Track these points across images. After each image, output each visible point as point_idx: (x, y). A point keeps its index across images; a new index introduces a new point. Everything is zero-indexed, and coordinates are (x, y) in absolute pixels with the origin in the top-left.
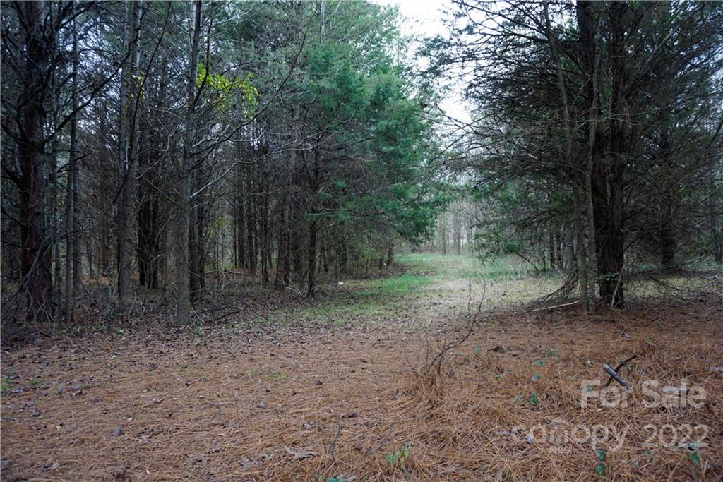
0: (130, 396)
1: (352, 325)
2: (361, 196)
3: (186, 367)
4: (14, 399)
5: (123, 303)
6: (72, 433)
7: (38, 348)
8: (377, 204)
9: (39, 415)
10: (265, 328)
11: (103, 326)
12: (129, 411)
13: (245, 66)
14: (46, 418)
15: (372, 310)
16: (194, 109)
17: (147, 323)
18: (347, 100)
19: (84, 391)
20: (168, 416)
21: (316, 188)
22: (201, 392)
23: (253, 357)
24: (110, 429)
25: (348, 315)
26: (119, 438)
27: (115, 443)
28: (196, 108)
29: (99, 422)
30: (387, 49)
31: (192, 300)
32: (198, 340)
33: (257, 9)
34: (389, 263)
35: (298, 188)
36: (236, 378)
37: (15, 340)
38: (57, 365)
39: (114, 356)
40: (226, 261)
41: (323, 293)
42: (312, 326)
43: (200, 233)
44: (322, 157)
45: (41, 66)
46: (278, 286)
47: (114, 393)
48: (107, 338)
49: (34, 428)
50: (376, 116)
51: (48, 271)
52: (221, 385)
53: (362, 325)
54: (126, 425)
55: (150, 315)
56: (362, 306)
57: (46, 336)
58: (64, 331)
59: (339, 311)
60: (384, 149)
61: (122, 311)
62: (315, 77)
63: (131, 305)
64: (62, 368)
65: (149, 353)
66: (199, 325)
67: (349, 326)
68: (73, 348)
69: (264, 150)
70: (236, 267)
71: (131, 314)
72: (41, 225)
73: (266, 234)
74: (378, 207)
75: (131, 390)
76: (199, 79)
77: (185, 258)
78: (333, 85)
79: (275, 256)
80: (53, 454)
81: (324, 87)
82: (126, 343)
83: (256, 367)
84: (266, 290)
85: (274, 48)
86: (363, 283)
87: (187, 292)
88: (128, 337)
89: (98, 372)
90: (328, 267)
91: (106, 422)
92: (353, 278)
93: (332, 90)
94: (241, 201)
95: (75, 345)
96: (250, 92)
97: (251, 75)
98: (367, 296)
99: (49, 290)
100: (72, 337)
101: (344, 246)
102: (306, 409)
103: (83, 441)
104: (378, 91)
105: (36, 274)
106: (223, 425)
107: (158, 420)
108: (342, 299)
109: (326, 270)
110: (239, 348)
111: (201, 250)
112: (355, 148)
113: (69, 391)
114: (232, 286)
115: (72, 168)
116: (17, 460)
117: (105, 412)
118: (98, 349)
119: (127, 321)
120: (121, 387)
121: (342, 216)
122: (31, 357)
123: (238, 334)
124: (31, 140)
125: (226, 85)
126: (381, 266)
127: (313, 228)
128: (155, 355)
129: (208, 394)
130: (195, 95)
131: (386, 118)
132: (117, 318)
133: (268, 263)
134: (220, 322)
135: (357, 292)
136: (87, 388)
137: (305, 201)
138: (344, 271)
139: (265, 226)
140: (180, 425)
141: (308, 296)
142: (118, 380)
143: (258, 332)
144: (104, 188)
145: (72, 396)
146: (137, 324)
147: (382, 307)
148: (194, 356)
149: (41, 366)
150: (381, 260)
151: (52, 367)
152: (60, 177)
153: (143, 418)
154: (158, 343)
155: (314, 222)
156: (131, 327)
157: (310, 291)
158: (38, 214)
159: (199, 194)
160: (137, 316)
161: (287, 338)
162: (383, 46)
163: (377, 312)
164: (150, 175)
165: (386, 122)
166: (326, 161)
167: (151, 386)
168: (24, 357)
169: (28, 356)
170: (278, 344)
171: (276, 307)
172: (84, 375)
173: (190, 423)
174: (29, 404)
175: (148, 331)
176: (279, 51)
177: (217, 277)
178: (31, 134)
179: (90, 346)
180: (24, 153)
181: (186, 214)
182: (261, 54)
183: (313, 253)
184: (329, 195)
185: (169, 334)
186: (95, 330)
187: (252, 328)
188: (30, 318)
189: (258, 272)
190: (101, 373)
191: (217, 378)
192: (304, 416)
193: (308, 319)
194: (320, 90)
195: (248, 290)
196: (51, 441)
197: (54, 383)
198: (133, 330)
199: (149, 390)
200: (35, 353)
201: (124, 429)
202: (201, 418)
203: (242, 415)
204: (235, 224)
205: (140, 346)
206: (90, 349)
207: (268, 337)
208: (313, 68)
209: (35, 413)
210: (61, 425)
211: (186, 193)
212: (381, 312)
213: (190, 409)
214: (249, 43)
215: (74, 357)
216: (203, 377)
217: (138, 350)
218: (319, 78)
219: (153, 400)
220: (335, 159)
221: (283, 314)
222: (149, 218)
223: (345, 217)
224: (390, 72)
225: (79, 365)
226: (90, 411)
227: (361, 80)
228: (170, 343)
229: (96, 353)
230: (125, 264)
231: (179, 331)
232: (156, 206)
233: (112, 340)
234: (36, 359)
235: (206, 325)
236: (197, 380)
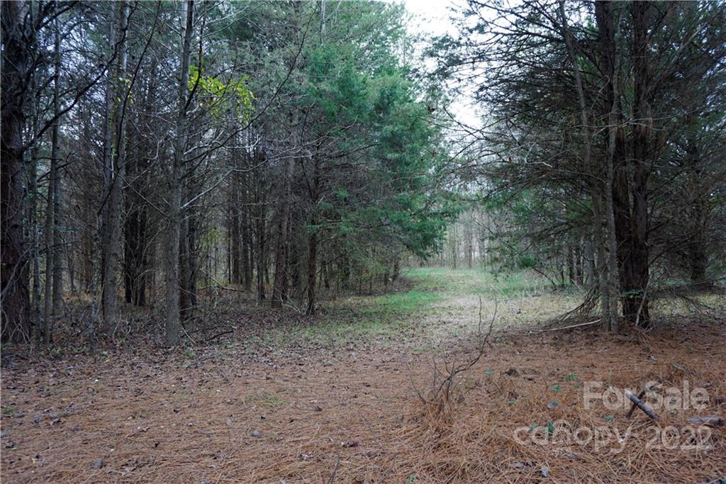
0: (114, 425)
1: (355, 346)
2: (365, 206)
3: (174, 392)
5: (107, 322)
6: (50, 466)
7: (13, 373)
8: (382, 214)
9: (13, 446)
10: (261, 349)
11: (85, 347)
12: (112, 441)
13: (240, 68)
14: (20, 449)
15: (377, 329)
16: (185, 114)
17: (133, 343)
18: (350, 104)
19: (63, 420)
20: (154, 446)
21: (317, 198)
22: (191, 419)
23: (248, 381)
24: (90, 460)
25: (350, 335)
26: (100, 471)
27: (95, 476)
29: (79, 453)
30: (392, 48)
31: (182, 319)
32: (188, 362)
33: (253, 7)
34: (395, 277)
35: (297, 198)
36: (229, 403)
38: (33, 391)
39: (97, 380)
40: (220, 275)
41: (323, 310)
42: (311, 346)
43: (191, 246)
44: (323, 165)
45: (20, 68)
46: (275, 303)
47: (96, 421)
48: (89, 360)
49: (7, 461)
50: (380, 120)
51: (26, 287)
52: (213, 411)
53: (366, 345)
54: (108, 457)
55: (137, 335)
56: (365, 325)
57: (23, 359)
58: (42, 353)
59: (340, 330)
60: (389, 156)
61: (106, 331)
62: (315, 80)
63: (115, 324)
64: (39, 394)
65: (135, 376)
66: (190, 346)
67: (351, 346)
68: (52, 371)
69: (260, 157)
70: (230, 283)
71: (116, 334)
72: (18, 238)
73: (262, 247)
74: (383, 218)
75: (115, 418)
76: (191, 82)
77: (175, 273)
78: (335, 88)
79: (272, 270)
81: (324, 90)
82: (110, 366)
83: (250, 392)
84: (262, 308)
85: (271, 49)
86: (366, 300)
87: (176, 310)
88: (112, 359)
89: (78, 398)
90: (329, 282)
91: (86, 453)
92: (356, 294)
93: (333, 93)
94: (235, 212)
95: (53, 369)
96: (245, 96)
97: (246, 77)
98: (371, 314)
99: (26, 309)
100: (51, 359)
101: (347, 259)
102: (304, 438)
103: (61, 475)
104: (382, 94)
105: (12, 291)
106: (213, 455)
107: (144, 450)
108: (344, 317)
109: (327, 286)
110: (233, 371)
111: (192, 265)
112: (358, 155)
113: (46, 419)
114: (225, 303)
115: (53, 177)
117: (86, 442)
118: (79, 372)
119: (111, 342)
120: (104, 414)
121: (344, 228)
122: (5, 382)
123: (231, 356)
125: (220, 88)
126: (386, 281)
127: (313, 241)
128: (141, 379)
129: (198, 422)
130: (187, 99)
131: (391, 123)
132: (101, 339)
133: (264, 278)
134: (213, 342)
135: (361, 310)
136: (66, 416)
137: (304, 212)
138: (346, 287)
139: (262, 238)
140: (168, 455)
141: (307, 313)
142: (100, 407)
143: (253, 354)
144: (88, 198)
145: (50, 425)
146: (122, 345)
147: (387, 326)
148: (184, 380)
149: (16, 392)
150: (387, 275)
151: (28, 393)
152: (40, 186)
153: (126, 449)
154: (145, 365)
155: (315, 235)
156: (115, 348)
157: (309, 309)
158: (16, 226)
159: (190, 204)
160: (122, 336)
161: (284, 360)
162: (388, 46)
163: (382, 332)
164: (138, 185)
165: (390, 127)
166: (327, 169)
167: (136, 413)
170: (275, 366)
171: (273, 325)
172: (62, 402)
173: (178, 454)
175: (134, 352)
176: (276, 51)
177: (210, 293)
178: (9, 141)
179: (70, 370)
181: (176, 226)
182: (257, 54)
183: (312, 268)
184: (330, 206)
185: (156, 356)
186: (77, 352)
187: (247, 350)
188: (4, 340)
189: (254, 288)
190: (82, 398)
191: (208, 403)
192: (301, 446)
193: (307, 339)
194: (320, 94)
195: (243, 307)
196: (26, 474)
197: (29, 411)
198: (118, 352)
199: (134, 418)
200: (10, 378)
201: (106, 461)
202: (190, 448)
203: (234, 444)
204: (230, 236)
205: (125, 369)
206: (71, 373)
207: (264, 359)
208: (313, 70)
209: (8, 445)
210: (37, 457)
211: (177, 204)
212: (386, 331)
213: (178, 438)
214: (244, 43)
215: (52, 381)
216: (193, 403)
217: (122, 373)
218: (319, 80)
219: (139, 428)
220: (337, 166)
221: (281, 334)
222: (136, 229)
223: (347, 229)
224: (395, 74)
225: (57, 391)
226: (69, 441)
227: (364, 82)
228: (157, 366)
229: (77, 377)
230: (109, 279)
231: (167, 352)
232: (144, 217)
233: (95, 363)
234: (10, 384)
235: (197, 346)
236: (186, 406)
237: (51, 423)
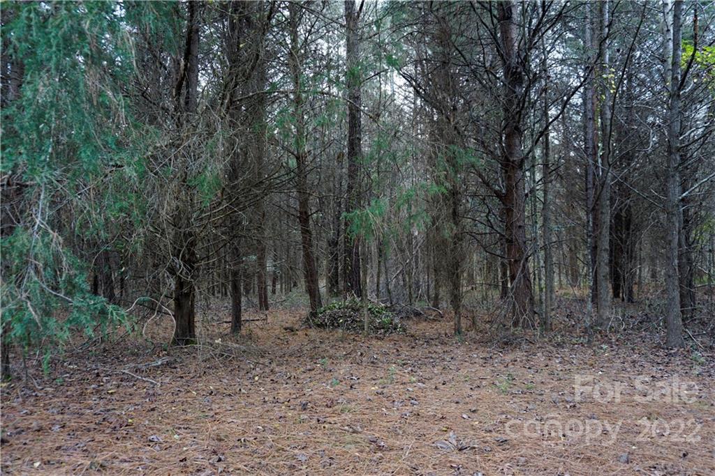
4: (515, 400)
5: (601, 316)
6: (576, 447)
7: (525, 354)
11: (582, 339)
16: (679, 96)
17: (628, 340)
19: (578, 405)
20: (681, 455)
24: (614, 452)
26: (628, 466)
28: (681, 93)
31: (684, 318)
32: (697, 369)
37: (506, 343)
38: (546, 373)
39: (600, 373)
43: (687, 239)
45: (517, 89)
47: (609, 413)
48: (589, 352)
54: (632, 454)
55: (631, 332)
57: (531, 342)
58: (546, 340)
61: (601, 325)
63: (609, 319)
64: (552, 377)
66: (697, 350)
68: (557, 358)
71: (610, 329)
75: (629, 414)
77: (675, 269)
80: (562, 463)
82: (610, 361)
87: (677, 309)
88: (611, 353)
95: (558, 356)
99: (531, 299)
100: (554, 346)
103: (589, 459)
105: (520, 283)
107: (670, 457)
113: (563, 401)
116: (532, 460)
118: (581, 362)
119: (607, 336)
122: (521, 362)
124: (511, 159)
130: (680, 79)
132: (595, 333)
140: (702, 471)
145: (567, 408)
146: (617, 340)
149: (532, 371)
151: (541, 374)
152: (537, 190)
153: (649, 450)
154: (647, 365)
156: (611, 343)
158: (520, 227)
159: (690, 193)
160: (617, 332)
167: (651, 414)
168: (516, 361)
169: (518, 359)
174: (530, 407)
175: (633, 349)
178: (511, 154)
179: (573, 358)
180: (506, 172)
181: (674, 218)
185: (658, 356)
186: (575, 342)
188: (516, 324)
197: (547, 391)
198: (615, 347)
200: (524, 358)
201: (631, 457)
205: (627, 365)
206: (574, 362)
211: (674, 194)
213: (709, 454)
215: (559, 367)
217: (624, 370)
222: (624, 224)
225: (566, 376)
228: (661, 367)
229: (581, 367)
230: (602, 275)
231: (670, 354)
232: (628, 211)
233: (594, 355)
234: (525, 364)
235: (706, 351)
236: (709, 419)
237: (568, 406)
